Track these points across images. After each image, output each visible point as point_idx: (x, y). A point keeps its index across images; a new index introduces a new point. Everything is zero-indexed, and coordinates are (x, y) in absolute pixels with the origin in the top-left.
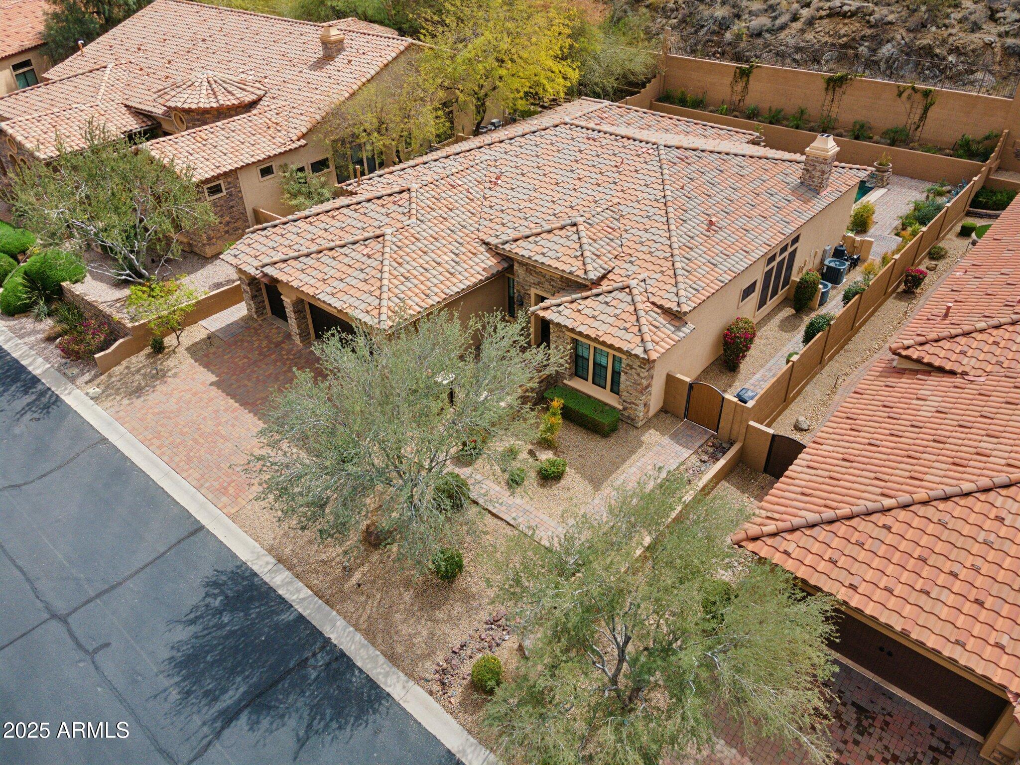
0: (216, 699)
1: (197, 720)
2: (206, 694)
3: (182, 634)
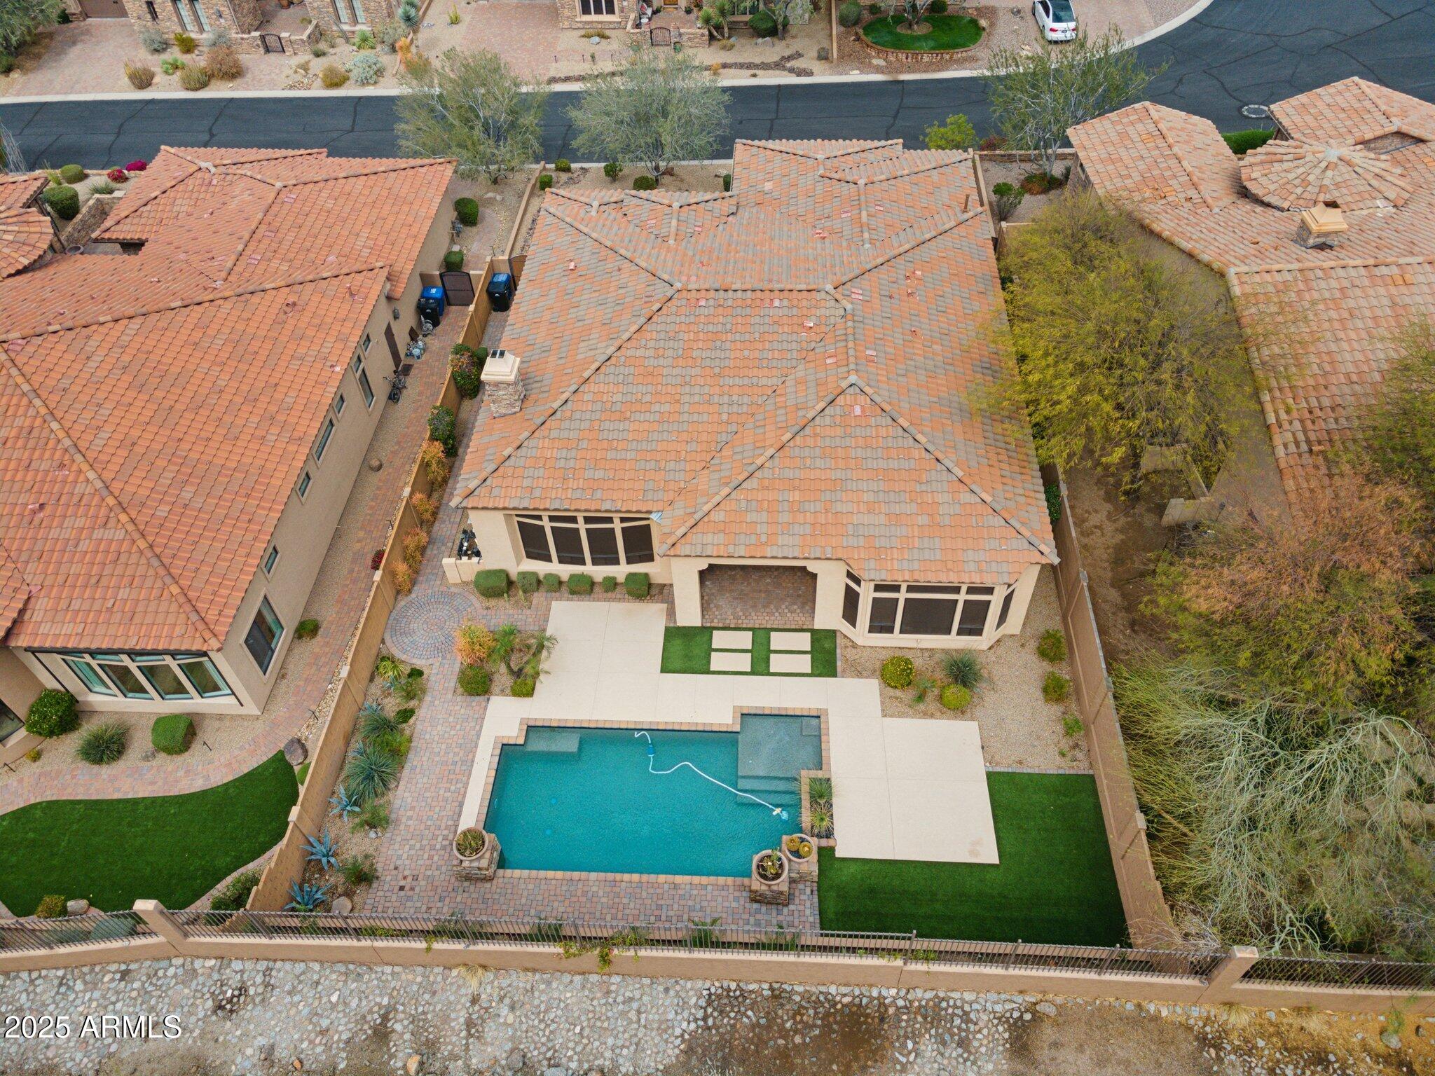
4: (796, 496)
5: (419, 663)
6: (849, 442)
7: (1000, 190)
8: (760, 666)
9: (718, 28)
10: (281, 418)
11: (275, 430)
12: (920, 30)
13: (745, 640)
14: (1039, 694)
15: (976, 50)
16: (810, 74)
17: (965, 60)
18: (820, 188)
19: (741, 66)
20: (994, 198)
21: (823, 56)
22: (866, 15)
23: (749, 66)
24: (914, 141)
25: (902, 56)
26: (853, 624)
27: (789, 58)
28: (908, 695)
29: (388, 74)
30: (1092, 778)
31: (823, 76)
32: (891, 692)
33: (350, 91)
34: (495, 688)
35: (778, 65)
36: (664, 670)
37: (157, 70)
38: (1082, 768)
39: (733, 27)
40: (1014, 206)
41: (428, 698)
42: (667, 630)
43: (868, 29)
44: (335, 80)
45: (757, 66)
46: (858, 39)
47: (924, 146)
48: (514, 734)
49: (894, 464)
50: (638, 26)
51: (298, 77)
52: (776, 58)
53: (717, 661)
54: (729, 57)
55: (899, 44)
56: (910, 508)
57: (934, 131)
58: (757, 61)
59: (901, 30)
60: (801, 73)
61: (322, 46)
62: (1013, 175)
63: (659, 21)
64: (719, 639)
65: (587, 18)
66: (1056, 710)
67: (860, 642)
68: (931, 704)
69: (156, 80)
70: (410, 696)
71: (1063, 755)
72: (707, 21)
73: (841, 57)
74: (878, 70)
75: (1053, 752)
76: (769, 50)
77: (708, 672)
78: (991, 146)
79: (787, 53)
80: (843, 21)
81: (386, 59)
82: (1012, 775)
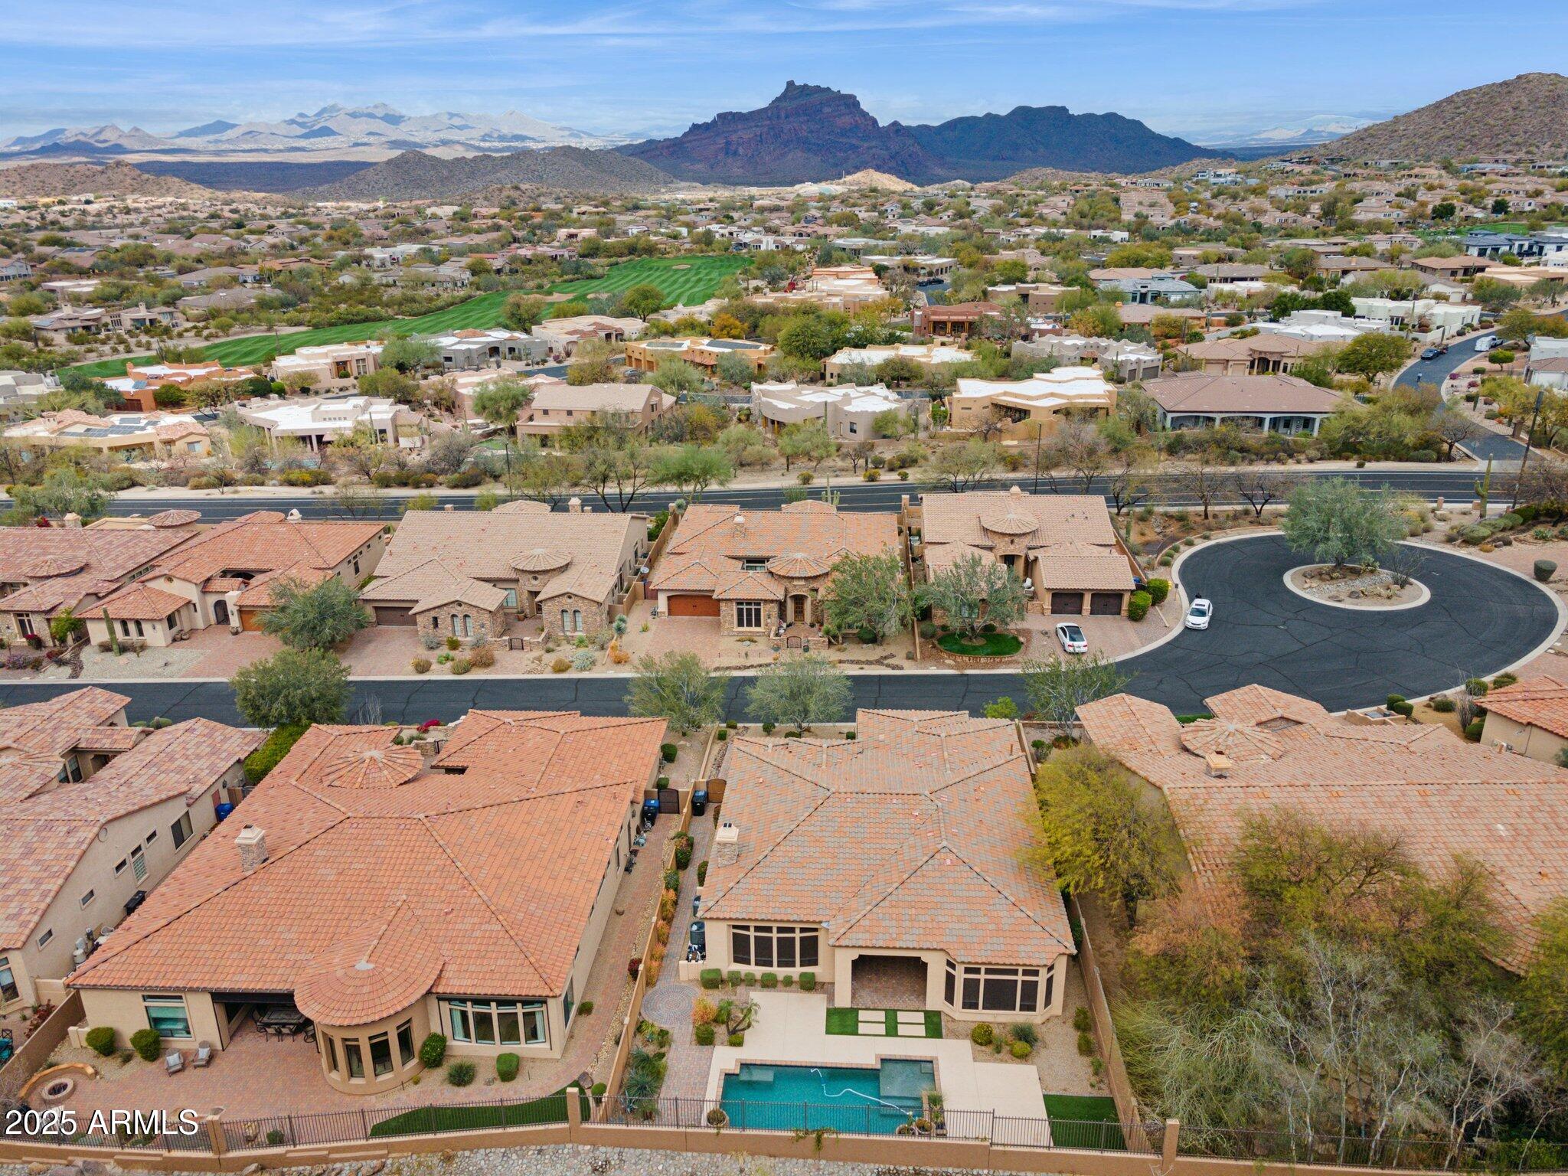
4: (913, 911)
5: (665, 1027)
6: (943, 880)
7: (1037, 745)
8: (892, 1030)
9: (835, 637)
10: (580, 868)
11: (577, 875)
12: (977, 642)
13: (881, 1016)
14: (1076, 1051)
15: (1017, 657)
16: (901, 668)
17: (1010, 662)
18: (916, 738)
19: (852, 662)
20: (1033, 750)
21: (910, 657)
22: (940, 632)
23: (858, 662)
24: (976, 712)
25: (966, 659)
26: (952, 1003)
27: (886, 658)
28: (988, 1049)
29: (598, 664)
30: (1112, 1100)
31: (910, 670)
32: (979, 1047)
33: (572, 675)
34: (717, 1040)
35: (879, 662)
36: (828, 1032)
37: (434, 661)
38: (1105, 1093)
39: (845, 637)
40: (1046, 755)
41: (673, 1046)
42: (828, 1010)
43: (941, 641)
44: (561, 668)
45: (863, 662)
46: (934, 647)
47: (984, 716)
48: (733, 1068)
49: (973, 894)
50: (777, 635)
51: (534, 666)
52: (876, 657)
53: (862, 1028)
54: (843, 656)
55: (963, 651)
56: (985, 920)
57: (990, 707)
58: (863, 659)
59: (964, 642)
60: (894, 667)
61: (551, 645)
62: (1047, 736)
63: (792, 632)
64: (863, 1015)
65: (741, 629)
66: (1086, 1060)
67: (957, 1016)
68: (1004, 1054)
69: (433, 667)
70: (662, 1045)
71: (1092, 1086)
72: (827, 633)
73: (923, 658)
74: (950, 667)
75: (1086, 1084)
76: (873, 652)
77: (857, 1034)
78: (1029, 718)
79: (884, 654)
80: (923, 635)
81: (598, 655)
82: (1061, 1097)
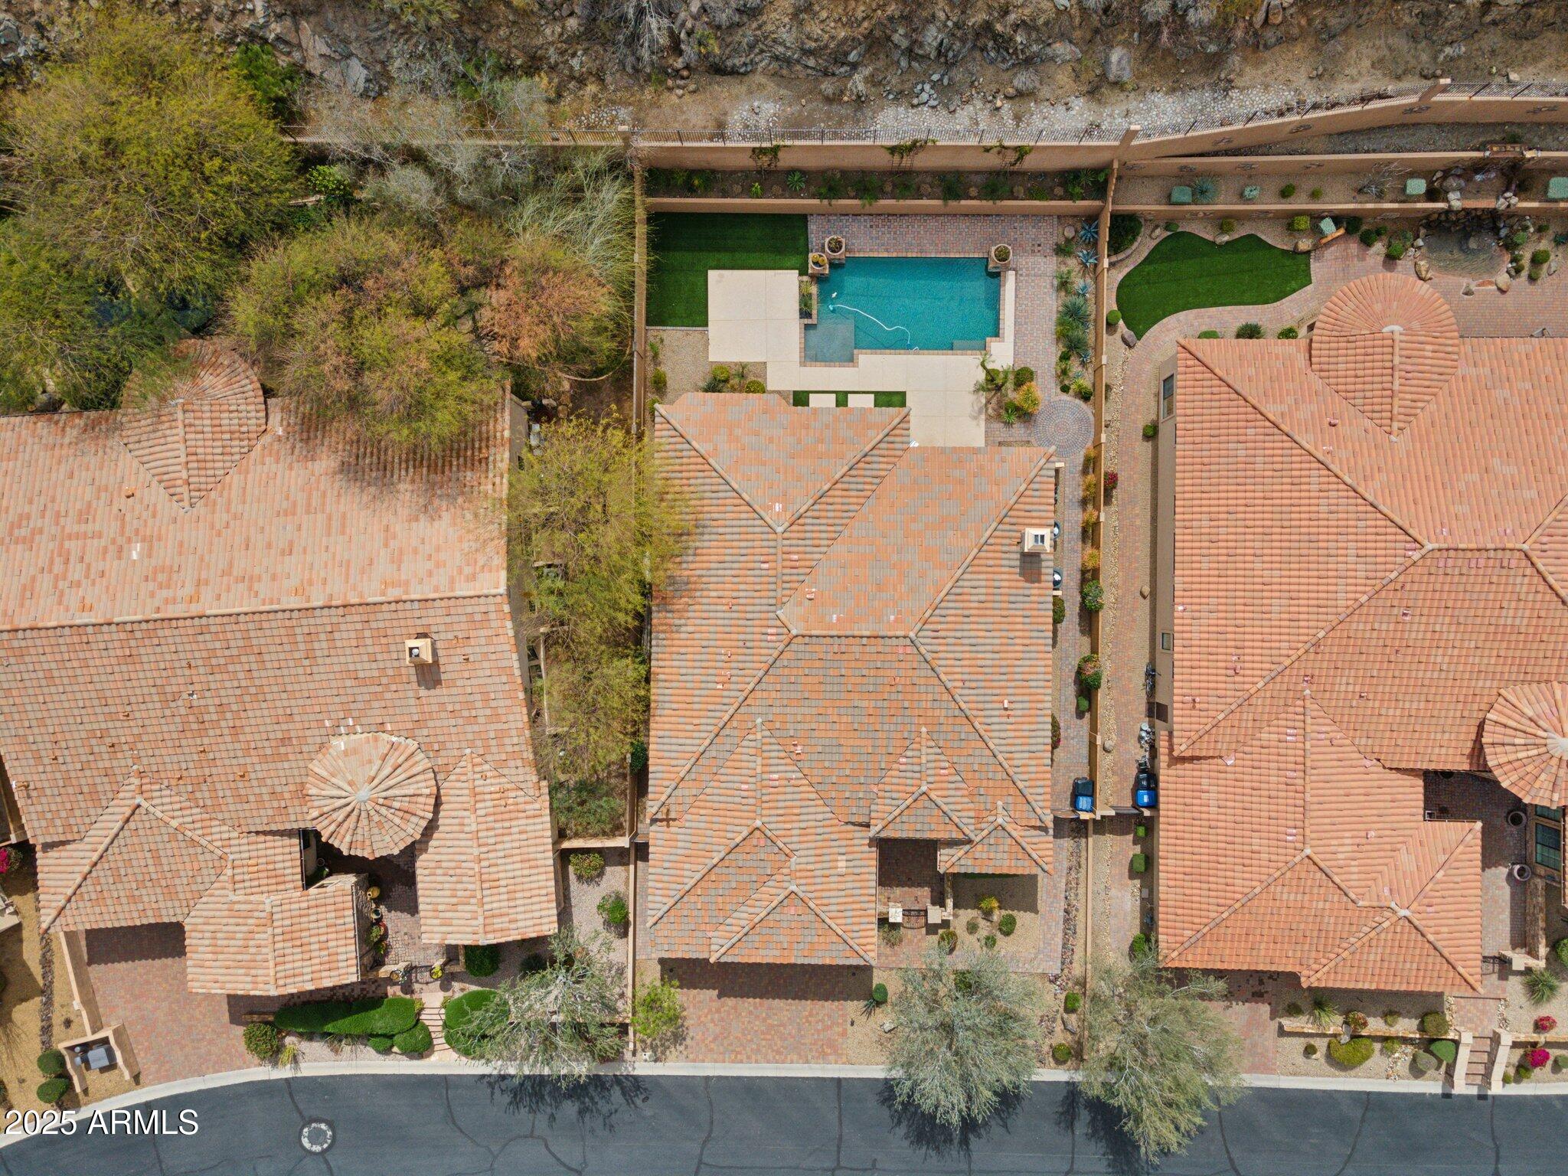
0: (951, 1140)
1: (954, 1153)
2: (945, 1142)
3: (902, 1130)
5: (1065, 397)
8: (842, 397)
14: (670, 380)
30: (650, 324)
32: (759, 378)
34: (1011, 375)
36: (904, 393)
38: (651, 330)
41: (1053, 369)
48: (993, 344)
53: (870, 400)
70: (1065, 372)
71: (662, 339)
75: (667, 340)
77: (876, 393)
82: (694, 325)
